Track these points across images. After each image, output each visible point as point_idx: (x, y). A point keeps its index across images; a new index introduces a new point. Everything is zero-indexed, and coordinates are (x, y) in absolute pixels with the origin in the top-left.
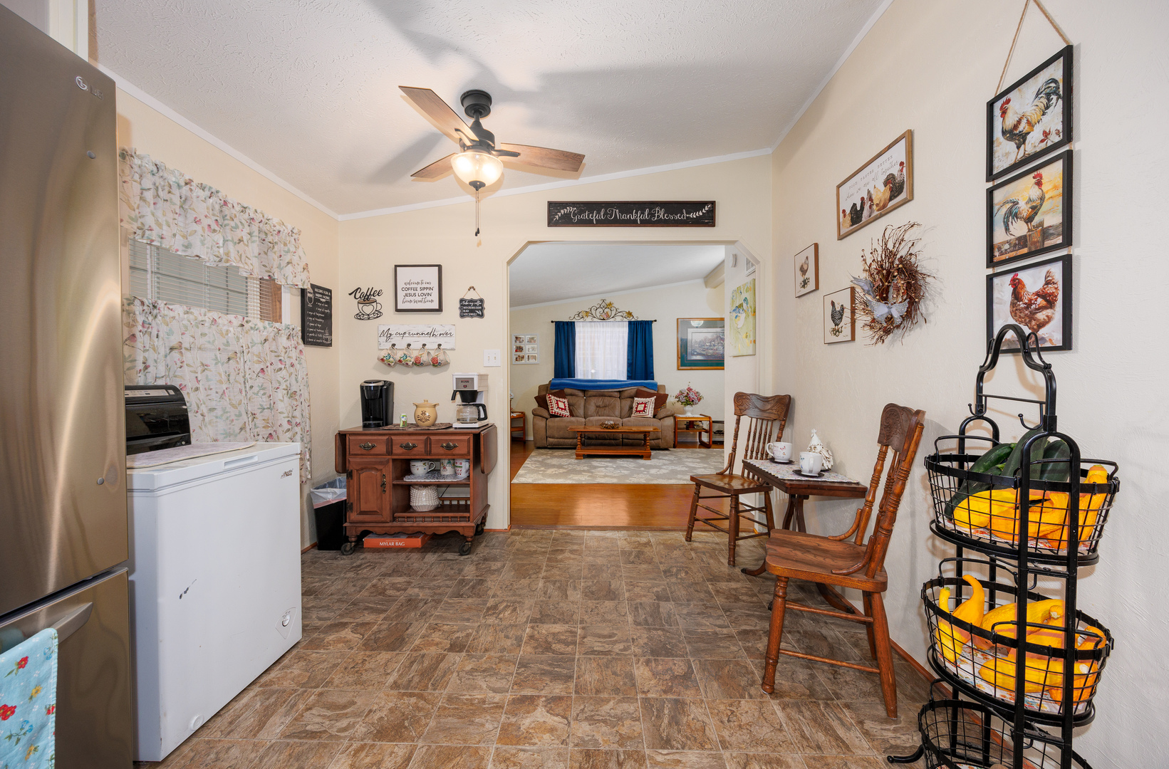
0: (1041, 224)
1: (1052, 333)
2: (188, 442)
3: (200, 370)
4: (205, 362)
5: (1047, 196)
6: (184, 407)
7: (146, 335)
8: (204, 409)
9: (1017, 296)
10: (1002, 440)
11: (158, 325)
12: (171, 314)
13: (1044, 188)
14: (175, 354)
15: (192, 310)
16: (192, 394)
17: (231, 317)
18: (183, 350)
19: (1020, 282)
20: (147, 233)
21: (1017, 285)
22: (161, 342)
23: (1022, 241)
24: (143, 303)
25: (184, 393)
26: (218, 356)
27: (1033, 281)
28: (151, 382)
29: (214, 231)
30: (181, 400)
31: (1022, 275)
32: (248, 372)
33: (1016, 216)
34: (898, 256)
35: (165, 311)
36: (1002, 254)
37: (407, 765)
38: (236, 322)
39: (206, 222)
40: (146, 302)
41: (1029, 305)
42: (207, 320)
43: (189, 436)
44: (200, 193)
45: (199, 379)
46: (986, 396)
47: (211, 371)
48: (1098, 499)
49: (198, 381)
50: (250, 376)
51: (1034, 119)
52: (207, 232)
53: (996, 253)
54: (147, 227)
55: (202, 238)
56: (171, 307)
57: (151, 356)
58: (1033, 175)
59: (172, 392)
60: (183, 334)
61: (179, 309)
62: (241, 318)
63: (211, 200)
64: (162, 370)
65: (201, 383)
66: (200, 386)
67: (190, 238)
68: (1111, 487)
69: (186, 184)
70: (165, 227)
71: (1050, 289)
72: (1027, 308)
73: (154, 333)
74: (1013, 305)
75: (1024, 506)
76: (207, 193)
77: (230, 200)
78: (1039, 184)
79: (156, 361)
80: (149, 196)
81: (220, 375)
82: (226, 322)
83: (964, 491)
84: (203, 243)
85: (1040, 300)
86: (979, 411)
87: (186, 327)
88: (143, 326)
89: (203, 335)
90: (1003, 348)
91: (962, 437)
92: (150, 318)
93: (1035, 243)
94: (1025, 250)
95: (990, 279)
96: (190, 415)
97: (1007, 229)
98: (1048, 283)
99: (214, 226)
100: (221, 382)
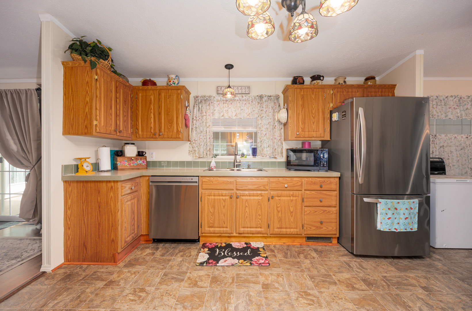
2: (445, 174)
3: (450, 153)
4: (452, 151)
6: (444, 164)
7: (433, 144)
8: (451, 165)
11: (437, 141)
12: (441, 137)
14: (442, 149)
15: (448, 135)
16: (447, 160)
17: (463, 135)
18: (444, 147)
20: (434, 116)
22: (437, 145)
24: (432, 135)
25: (444, 160)
26: (457, 148)
28: (434, 156)
29: (456, 109)
30: (443, 162)
32: (469, 154)
35: (439, 137)
37: (361, 291)
38: (464, 137)
39: (453, 107)
40: (433, 135)
42: (453, 137)
43: (445, 172)
44: (451, 99)
45: (449, 156)
47: (453, 153)
49: (449, 157)
50: (470, 155)
52: (453, 110)
54: (434, 115)
55: (452, 113)
56: (440, 135)
57: (434, 149)
59: (440, 160)
60: (444, 142)
61: (443, 136)
62: (467, 135)
63: (455, 99)
64: (437, 153)
65: (450, 157)
66: (450, 158)
67: (447, 114)
69: (446, 98)
70: (439, 113)
73: (435, 143)
76: (454, 97)
77: (463, 96)
79: (436, 151)
80: (435, 106)
81: (457, 155)
82: (460, 137)
84: (452, 114)
87: (445, 140)
88: (432, 142)
89: (451, 142)
92: (434, 139)
96: (446, 166)
99: (456, 107)
100: (458, 157)
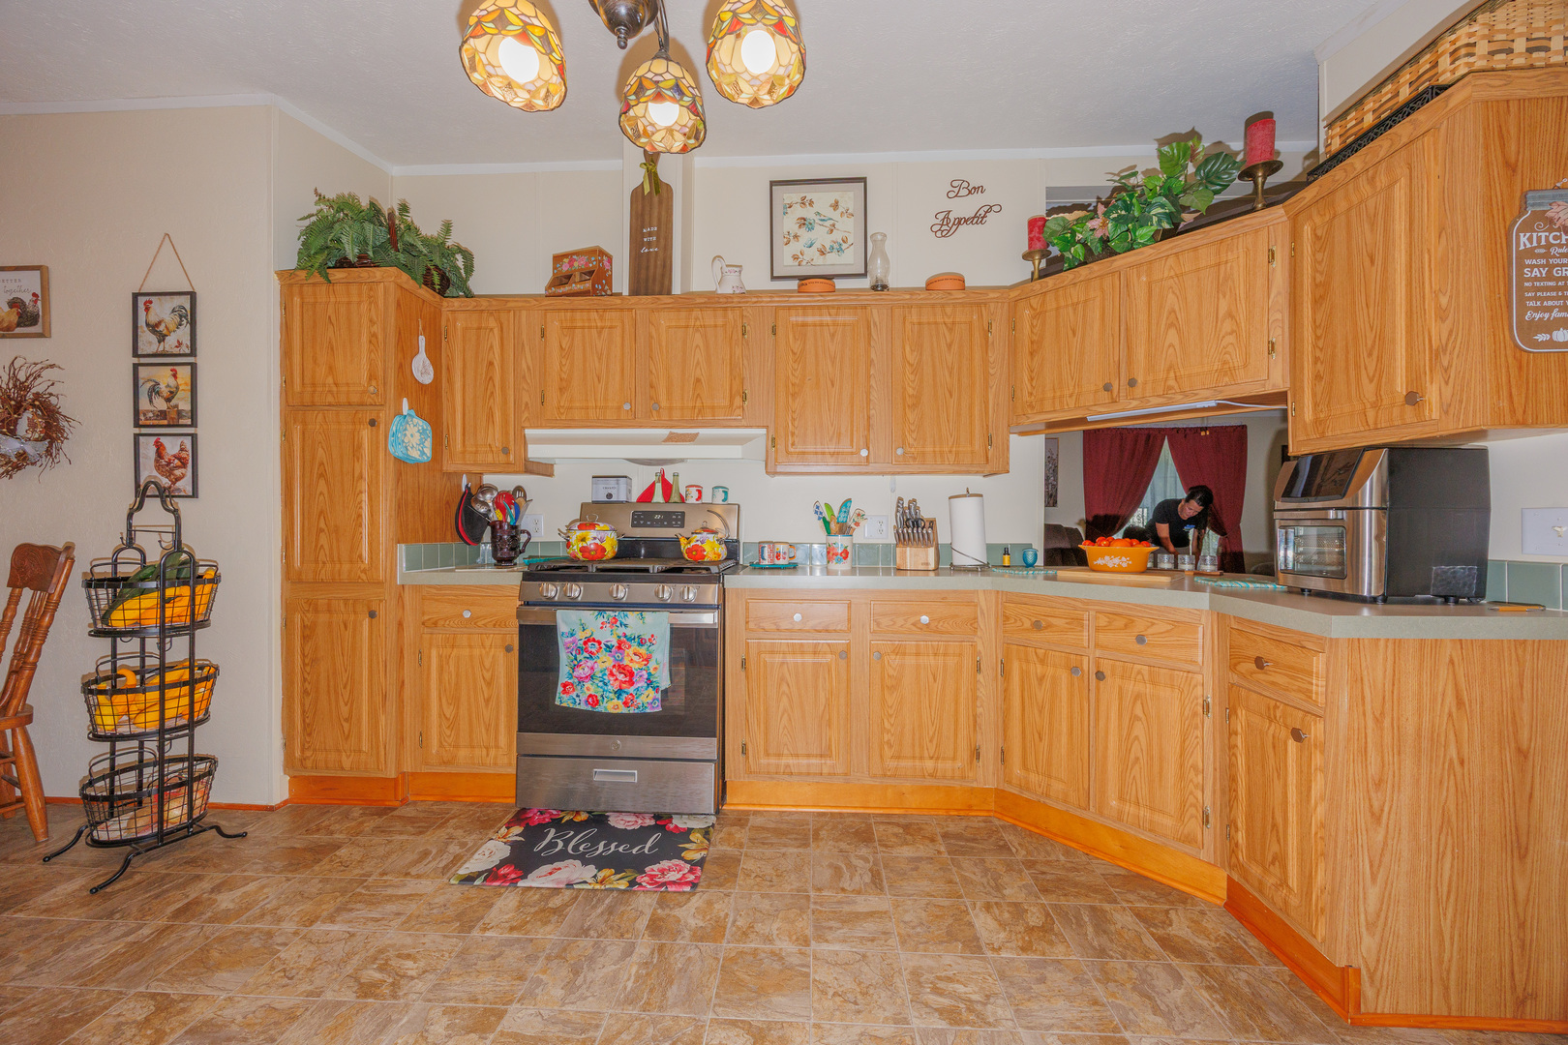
0: (177, 406)
1: (185, 485)
5: (181, 388)
9: (159, 454)
10: (149, 560)
13: (179, 381)
19: (162, 444)
21: (159, 447)
23: (163, 414)
27: (172, 447)
31: (163, 440)
33: (158, 393)
34: (34, 390)
36: (146, 419)
41: (169, 463)
46: (135, 531)
48: (208, 588)
51: (172, 327)
53: (142, 417)
58: (172, 367)
68: (215, 580)
71: (183, 454)
72: (167, 465)
74: (157, 461)
75: (164, 601)
78: (175, 376)
83: (116, 602)
85: (176, 461)
86: (130, 543)
90: (148, 493)
91: (115, 564)
93: (173, 419)
94: (165, 422)
95: (136, 436)
97: (151, 401)
98: (182, 450)
